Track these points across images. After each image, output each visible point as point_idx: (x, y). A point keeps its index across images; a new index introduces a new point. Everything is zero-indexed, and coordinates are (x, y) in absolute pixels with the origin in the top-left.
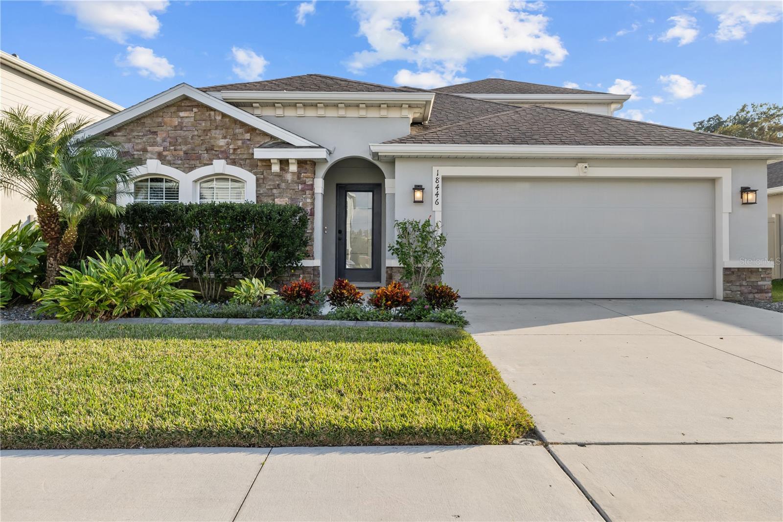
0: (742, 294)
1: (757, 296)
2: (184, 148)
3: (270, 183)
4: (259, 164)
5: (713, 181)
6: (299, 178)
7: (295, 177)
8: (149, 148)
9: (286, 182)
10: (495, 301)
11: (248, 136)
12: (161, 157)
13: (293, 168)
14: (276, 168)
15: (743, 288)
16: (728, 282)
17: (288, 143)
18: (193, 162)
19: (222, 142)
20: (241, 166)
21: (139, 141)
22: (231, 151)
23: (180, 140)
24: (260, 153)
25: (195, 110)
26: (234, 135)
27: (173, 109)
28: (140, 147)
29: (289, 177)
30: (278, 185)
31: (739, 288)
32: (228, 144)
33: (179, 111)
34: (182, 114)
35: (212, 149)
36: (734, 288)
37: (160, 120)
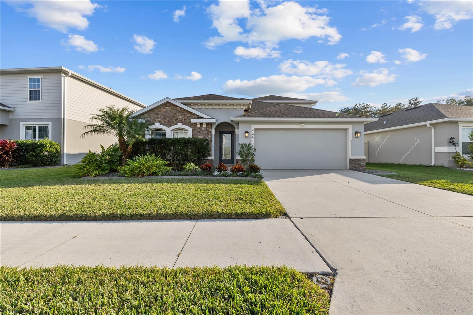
0: (355, 168)
1: (360, 168)
2: (168, 119)
3: (196, 131)
4: (193, 124)
5: (346, 130)
6: (206, 129)
7: (205, 129)
8: (156, 119)
9: (202, 130)
10: (272, 170)
11: (189, 115)
12: (160, 122)
13: (204, 126)
14: (199, 126)
15: (356, 166)
16: (351, 163)
17: (203, 118)
18: (171, 124)
19: (180, 117)
20: (187, 125)
21: (153, 117)
22: (184, 120)
23: (166, 116)
24: (193, 121)
25: (171, 106)
26: (185, 115)
27: (164, 106)
28: (153, 119)
29: (203, 129)
30: (200, 131)
31: (354, 166)
32: (183, 118)
33: (166, 107)
34: (167, 108)
35: (177, 120)
36: (353, 166)
37: (160, 110)
